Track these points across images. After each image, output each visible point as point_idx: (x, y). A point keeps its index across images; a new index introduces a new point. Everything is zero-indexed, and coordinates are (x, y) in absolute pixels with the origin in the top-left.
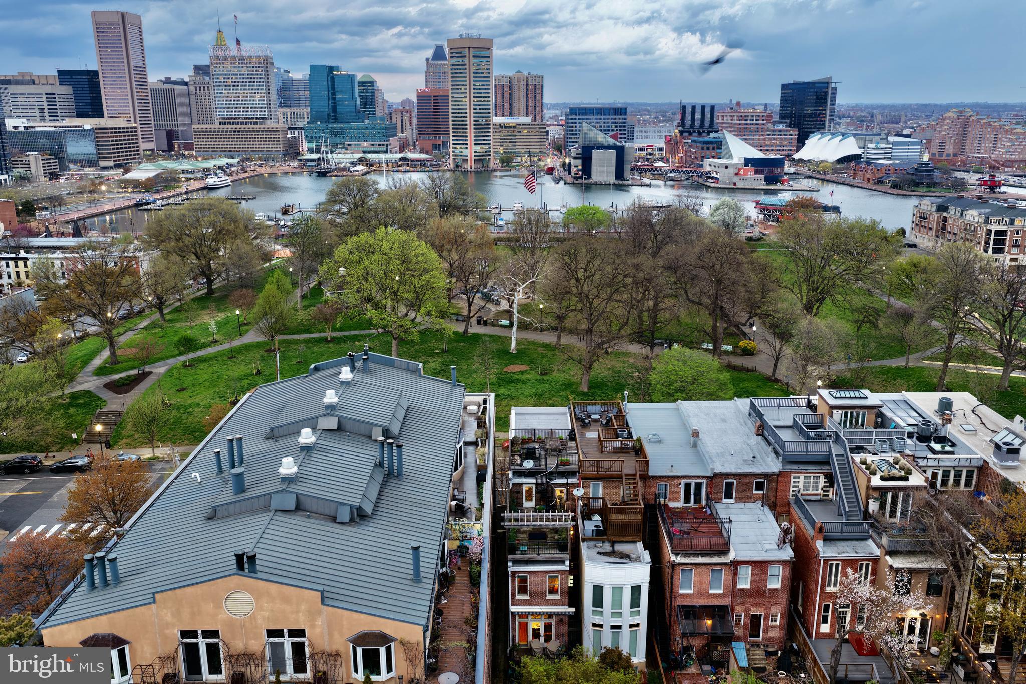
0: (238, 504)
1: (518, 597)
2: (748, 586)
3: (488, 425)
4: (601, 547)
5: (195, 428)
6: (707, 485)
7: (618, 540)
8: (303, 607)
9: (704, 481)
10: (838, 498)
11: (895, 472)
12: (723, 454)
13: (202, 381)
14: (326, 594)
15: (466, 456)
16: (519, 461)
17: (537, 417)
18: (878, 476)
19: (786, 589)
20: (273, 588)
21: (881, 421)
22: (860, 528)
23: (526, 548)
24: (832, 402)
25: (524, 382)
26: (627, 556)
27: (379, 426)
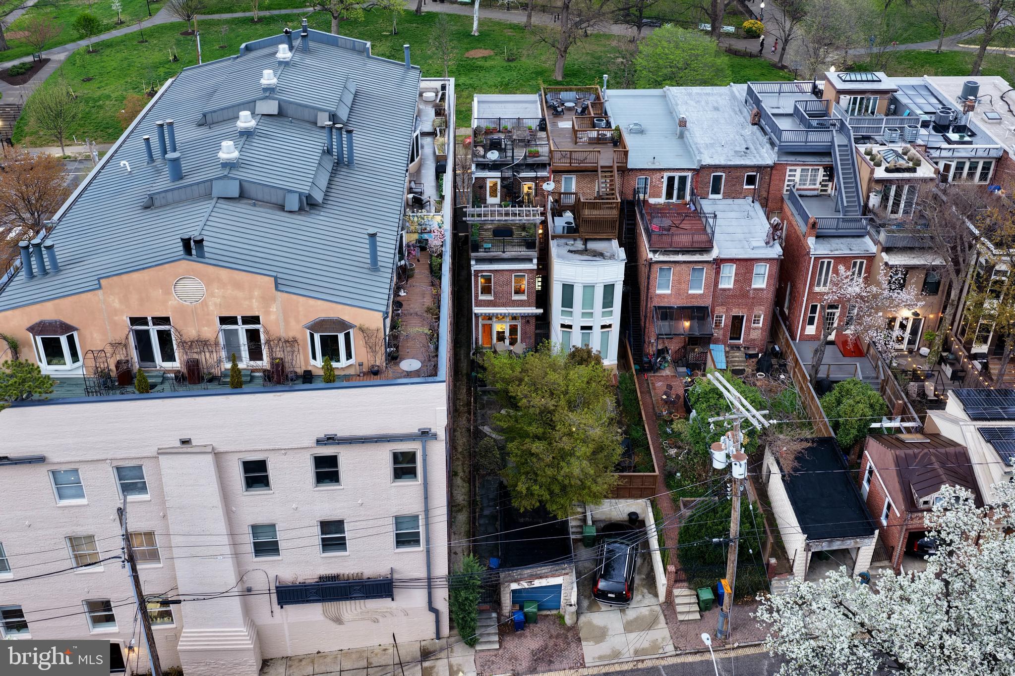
0: (176, 192)
1: (481, 297)
2: (731, 286)
3: (447, 112)
4: (572, 245)
5: (107, 123)
6: (692, 179)
7: (591, 237)
8: (256, 293)
9: (689, 174)
10: (836, 194)
11: (902, 163)
12: (712, 145)
13: (109, 69)
14: (280, 281)
15: (422, 147)
16: (482, 153)
17: (503, 105)
18: (883, 168)
19: (772, 289)
20: (224, 273)
21: (894, 107)
22: (858, 225)
23: (490, 246)
24: (840, 86)
25: (488, 70)
26: (601, 255)
27: (325, 111)
